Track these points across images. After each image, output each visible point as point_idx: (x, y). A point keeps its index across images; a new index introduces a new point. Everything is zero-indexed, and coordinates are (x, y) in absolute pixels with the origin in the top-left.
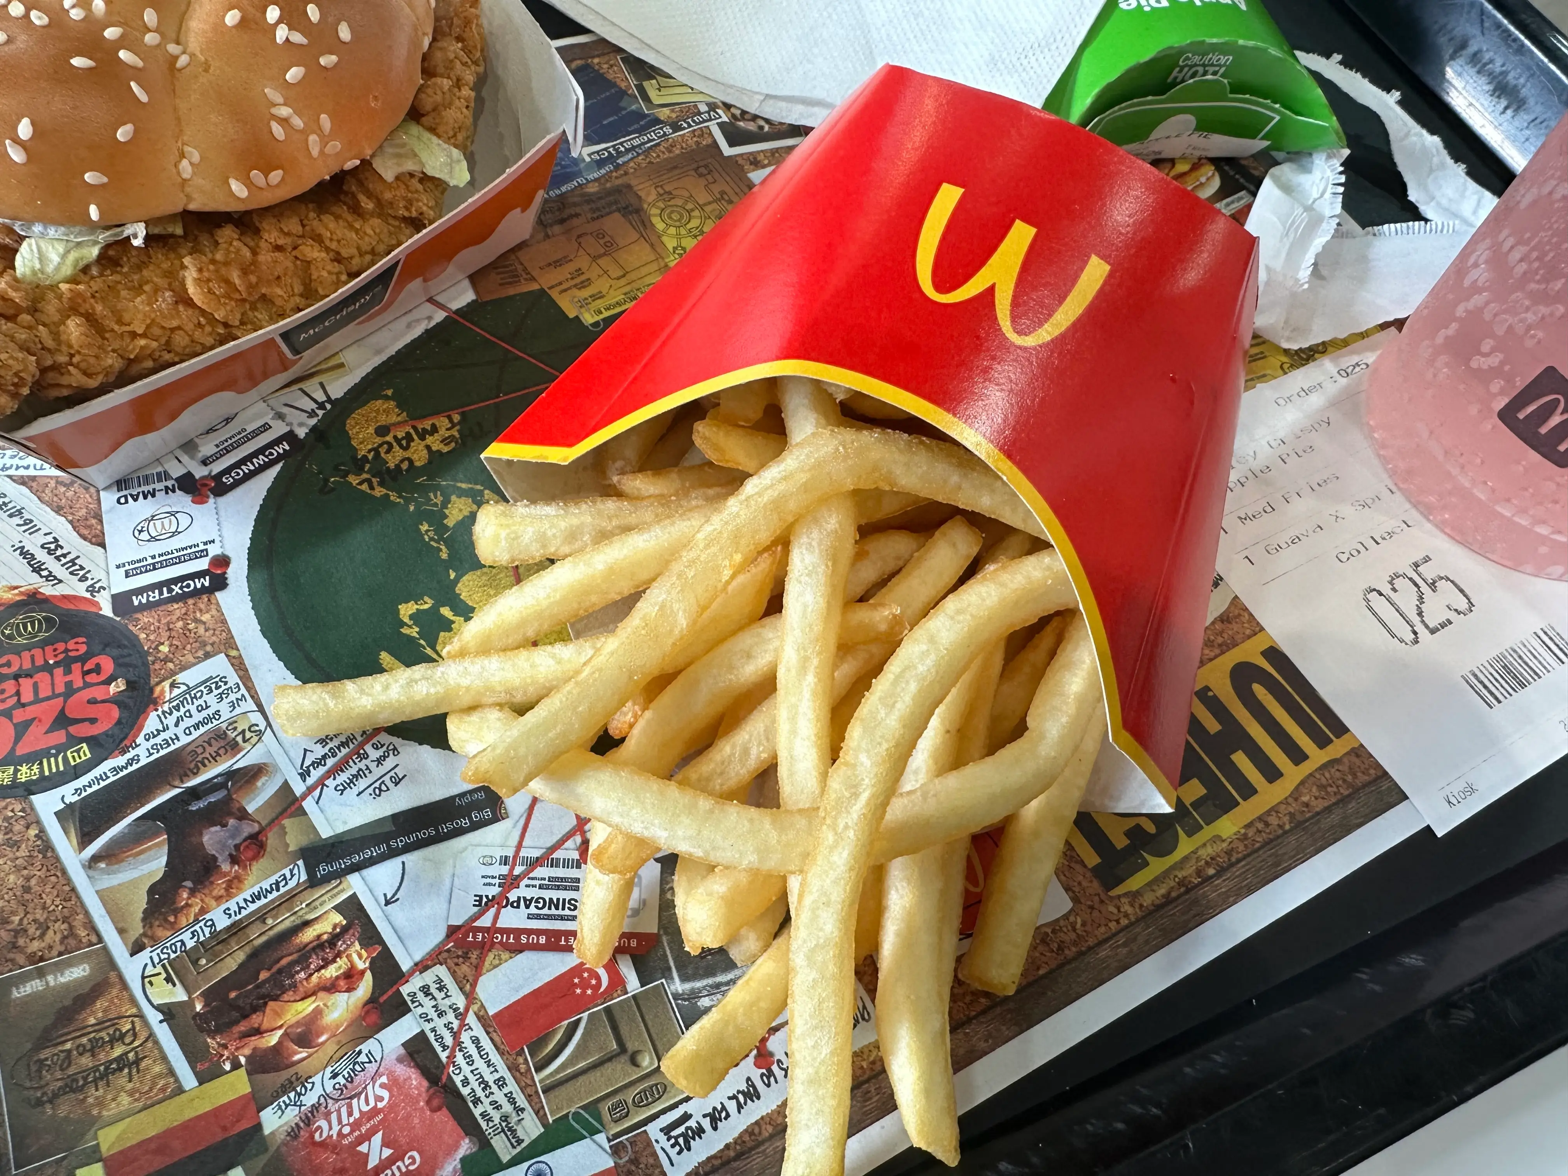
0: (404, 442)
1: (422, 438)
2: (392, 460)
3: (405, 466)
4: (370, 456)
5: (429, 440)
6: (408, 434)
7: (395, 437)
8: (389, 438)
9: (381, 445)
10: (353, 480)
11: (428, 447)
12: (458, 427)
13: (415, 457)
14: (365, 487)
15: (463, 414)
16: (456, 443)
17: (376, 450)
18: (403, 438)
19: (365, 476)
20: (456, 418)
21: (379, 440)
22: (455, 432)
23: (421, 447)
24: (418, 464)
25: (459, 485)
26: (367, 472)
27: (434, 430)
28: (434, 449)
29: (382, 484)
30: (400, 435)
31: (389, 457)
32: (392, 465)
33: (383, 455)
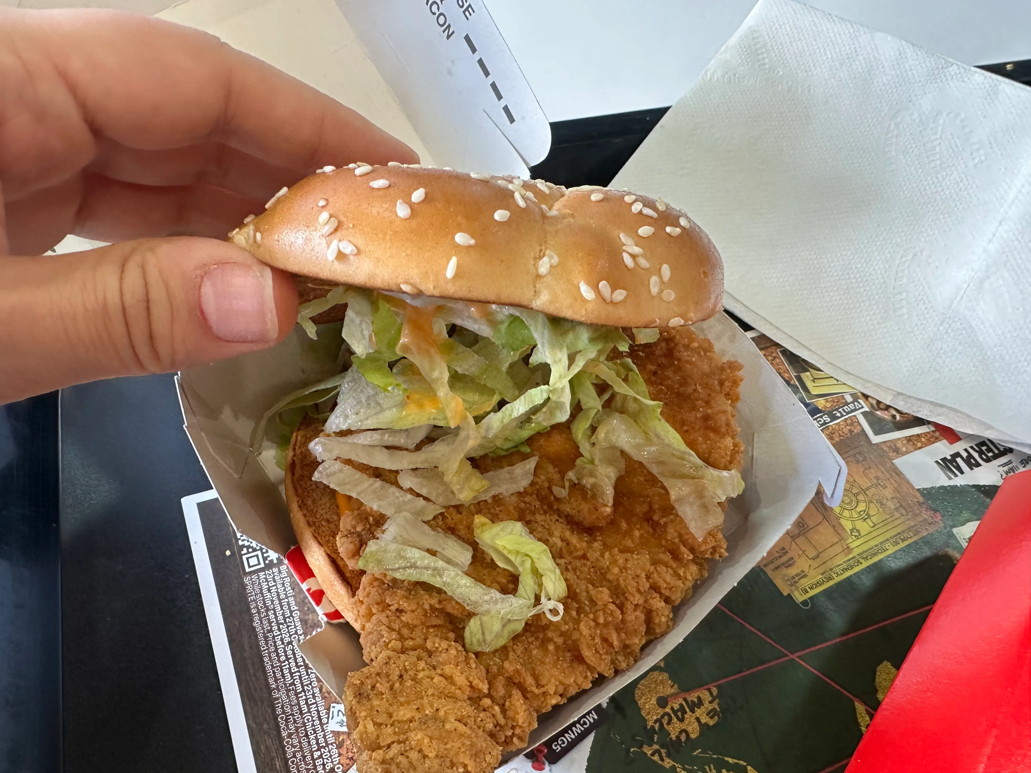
0: (679, 714)
1: (693, 711)
2: (674, 730)
3: (683, 737)
4: (657, 726)
5: (698, 712)
6: (681, 705)
7: (672, 709)
8: (668, 710)
9: (663, 717)
10: (648, 751)
11: (698, 719)
12: (717, 701)
13: (690, 729)
14: (656, 758)
15: (719, 687)
16: (718, 716)
17: (658, 721)
18: (678, 710)
19: (656, 747)
20: (715, 691)
21: (661, 711)
22: (715, 705)
23: (693, 720)
24: (693, 736)
25: (726, 759)
26: (656, 743)
27: (700, 703)
28: (703, 721)
29: (669, 755)
30: (676, 707)
31: (670, 728)
32: (673, 737)
33: (665, 726)
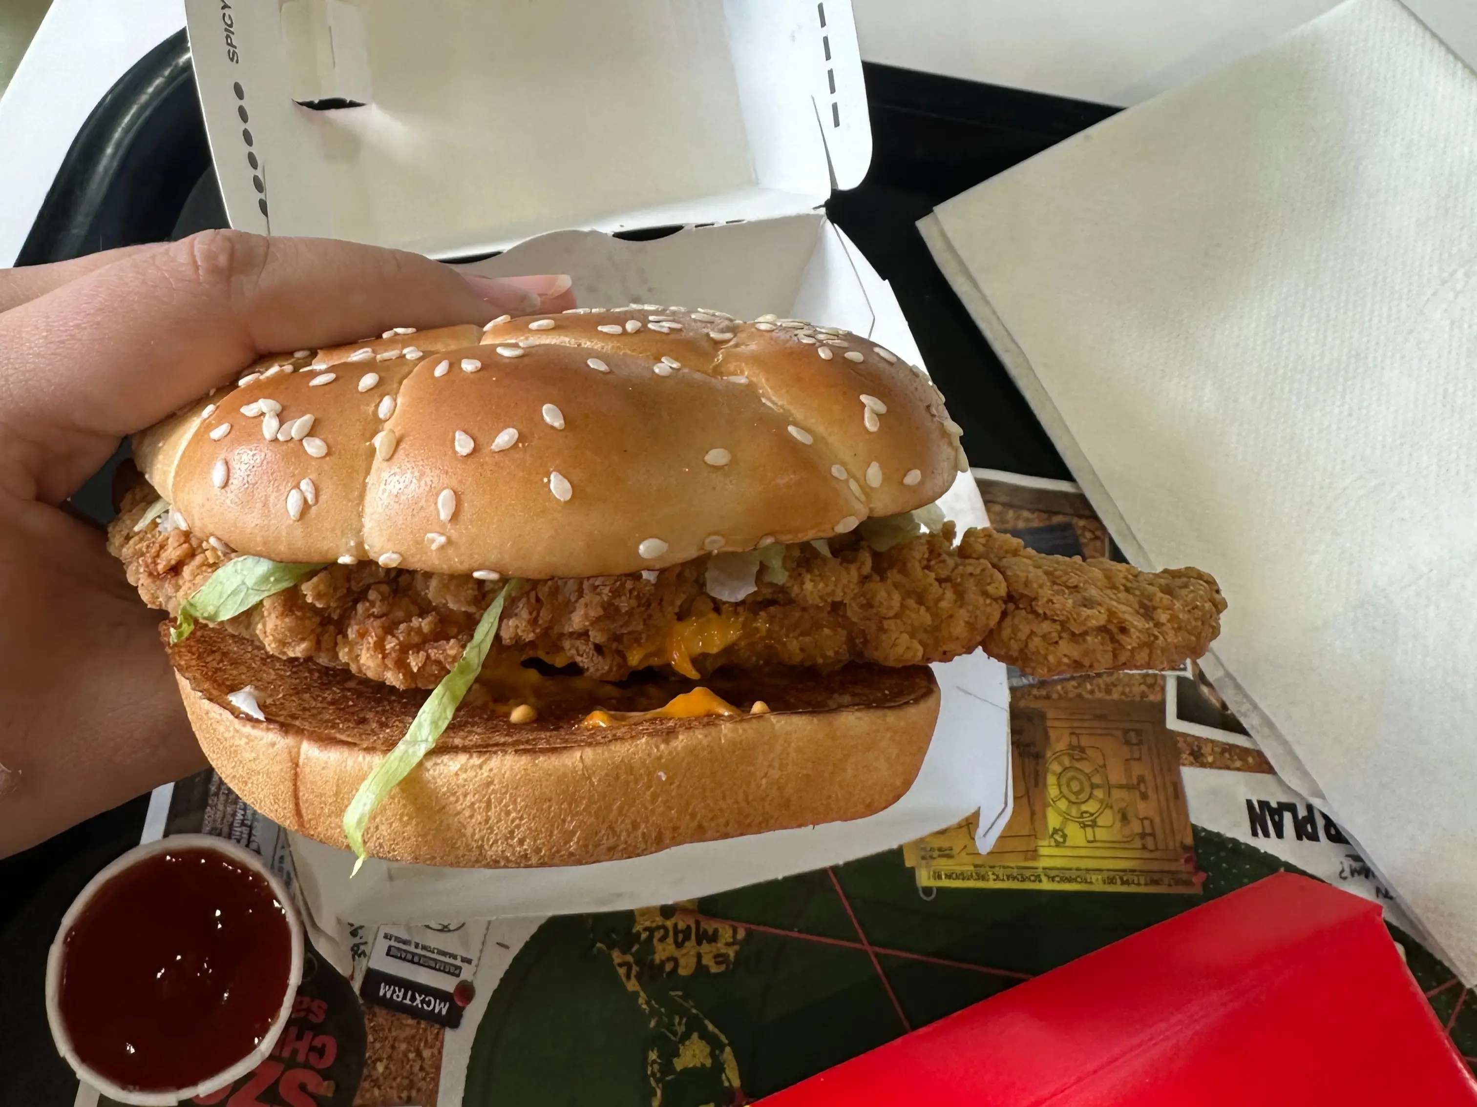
0: (681, 937)
1: (699, 943)
2: (663, 951)
3: (668, 967)
4: (644, 936)
5: (705, 948)
6: (689, 927)
7: (676, 925)
8: (669, 924)
9: (659, 928)
10: (617, 957)
11: (699, 957)
12: (736, 947)
13: (682, 962)
14: (622, 971)
15: (749, 934)
16: (727, 967)
17: (651, 930)
18: (682, 931)
19: (629, 958)
20: (741, 934)
21: (659, 920)
22: (731, 952)
23: (693, 952)
24: (682, 972)
25: (707, 1022)
26: (632, 954)
27: (713, 938)
28: (705, 961)
29: (639, 977)
30: (681, 926)
31: (659, 946)
32: (657, 958)
33: (655, 941)
